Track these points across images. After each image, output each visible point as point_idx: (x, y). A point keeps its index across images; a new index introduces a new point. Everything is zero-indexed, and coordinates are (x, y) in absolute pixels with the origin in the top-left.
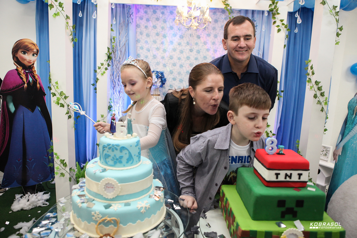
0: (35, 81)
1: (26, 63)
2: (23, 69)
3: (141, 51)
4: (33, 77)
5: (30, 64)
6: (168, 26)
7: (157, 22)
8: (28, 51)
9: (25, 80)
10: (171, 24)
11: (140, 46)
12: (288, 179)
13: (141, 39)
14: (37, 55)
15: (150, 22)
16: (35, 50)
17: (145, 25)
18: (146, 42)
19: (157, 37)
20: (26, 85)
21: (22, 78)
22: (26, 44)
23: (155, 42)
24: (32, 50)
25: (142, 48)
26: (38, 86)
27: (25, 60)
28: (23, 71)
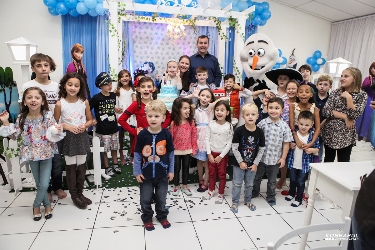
0: (82, 69)
1: (77, 58)
2: (76, 62)
3: (136, 49)
4: (81, 66)
5: (80, 59)
6: (154, 32)
7: (146, 29)
8: (79, 51)
9: (77, 68)
10: (156, 31)
11: (136, 45)
12: (219, 96)
13: (136, 41)
14: (83, 53)
15: (142, 29)
16: (82, 51)
17: (139, 31)
18: (140, 43)
19: (147, 39)
20: (78, 72)
21: (76, 68)
22: (78, 47)
23: (146, 43)
24: (80, 50)
25: (137, 47)
26: (84, 72)
27: (77, 56)
28: (76, 63)
